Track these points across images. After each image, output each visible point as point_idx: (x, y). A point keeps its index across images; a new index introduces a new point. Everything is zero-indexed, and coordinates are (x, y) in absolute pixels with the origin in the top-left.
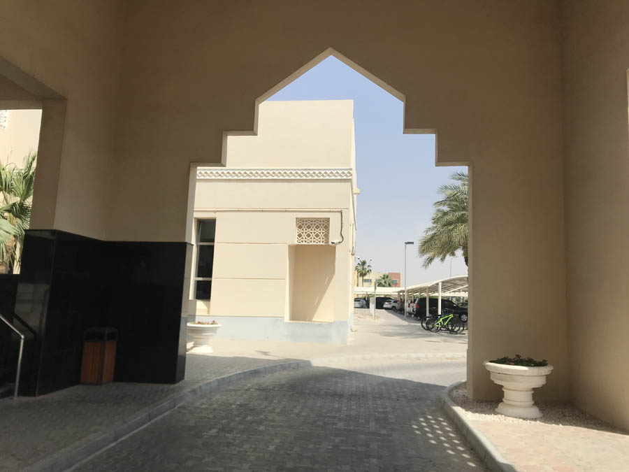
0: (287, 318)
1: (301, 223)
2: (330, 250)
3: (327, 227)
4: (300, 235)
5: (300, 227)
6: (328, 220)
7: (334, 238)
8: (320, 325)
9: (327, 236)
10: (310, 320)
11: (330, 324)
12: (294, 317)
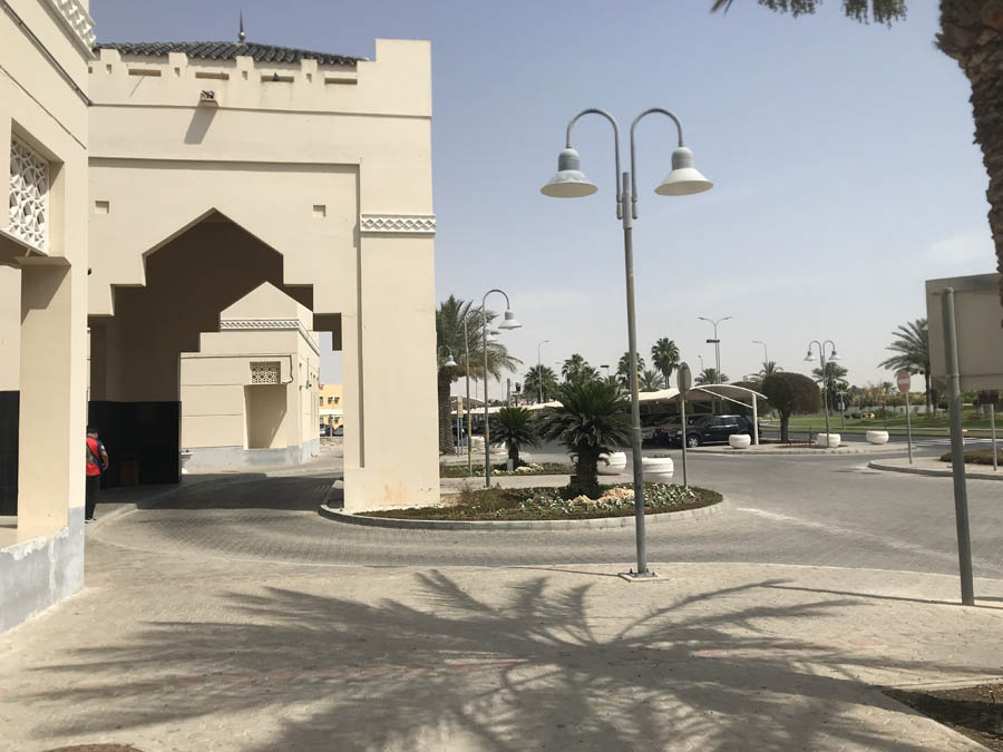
0: (246, 447)
1: (254, 367)
2: (281, 389)
3: (278, 369)
4: (254, 377)
5: (254, 370)
6: (279, 363)
7: (285, 379)
8: (276, 451)
9: (279, 377)
10: (268, 447)
11: (284, 449)
12: (252, 445)
